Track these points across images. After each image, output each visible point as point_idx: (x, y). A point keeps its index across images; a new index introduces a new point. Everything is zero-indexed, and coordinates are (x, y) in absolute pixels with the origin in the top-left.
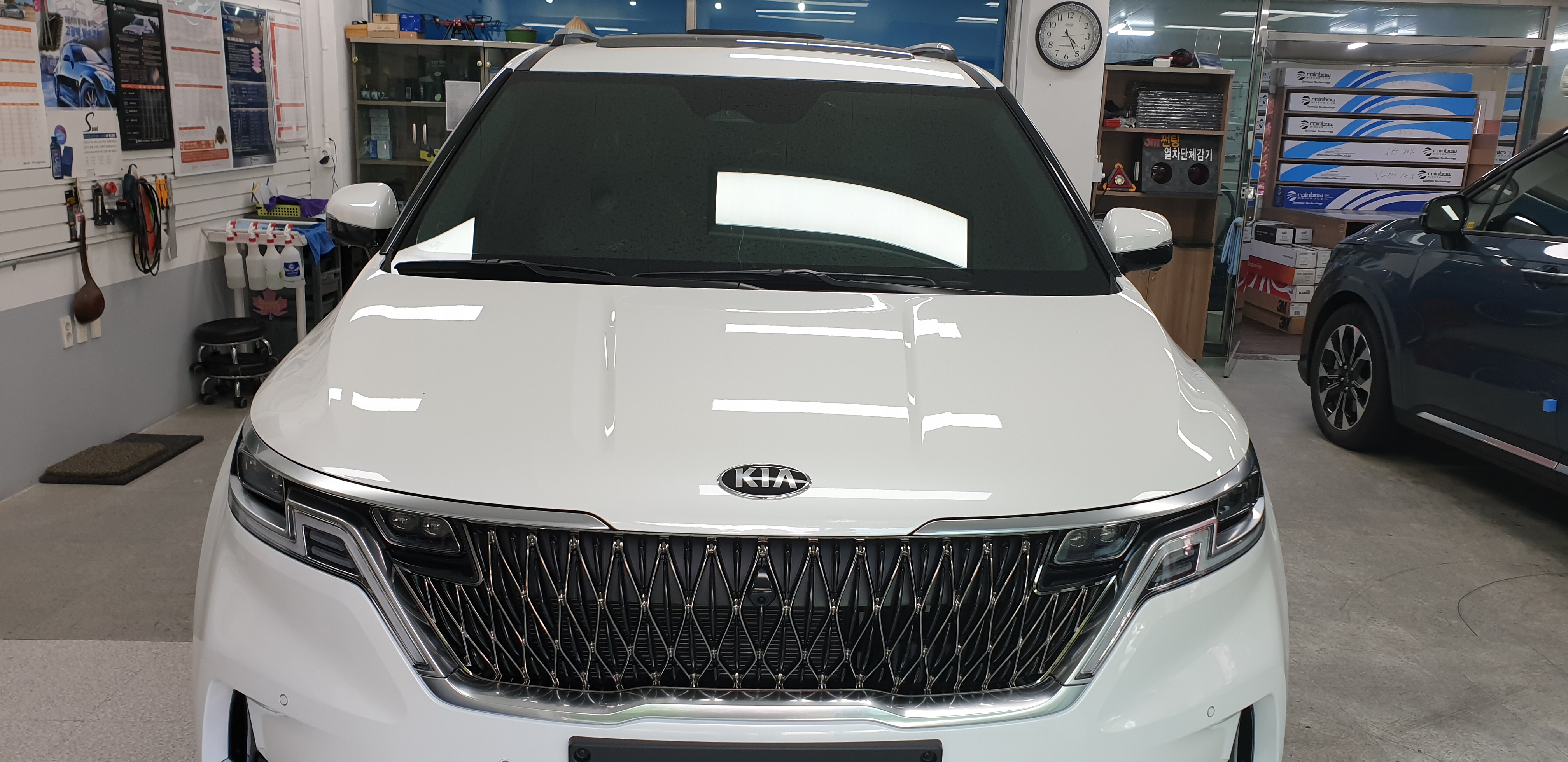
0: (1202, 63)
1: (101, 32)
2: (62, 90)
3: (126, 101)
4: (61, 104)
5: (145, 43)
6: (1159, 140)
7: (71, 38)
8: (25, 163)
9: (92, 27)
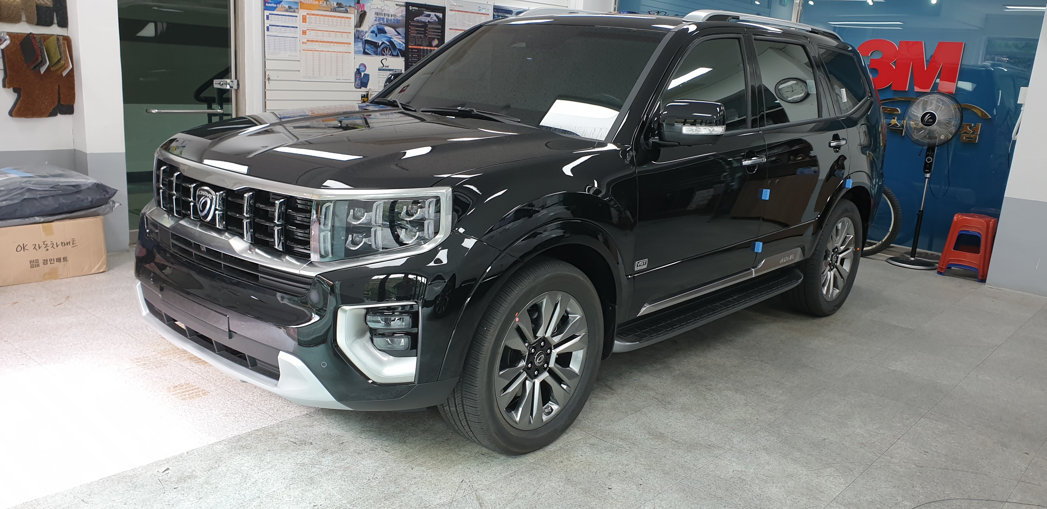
1: (399, 20)
2: (367, 46)
3: (410, 54)
4: (365, 53)
5: (429, 26)
7: (378, 23)
8: (337, 79)
9: (393, 18)
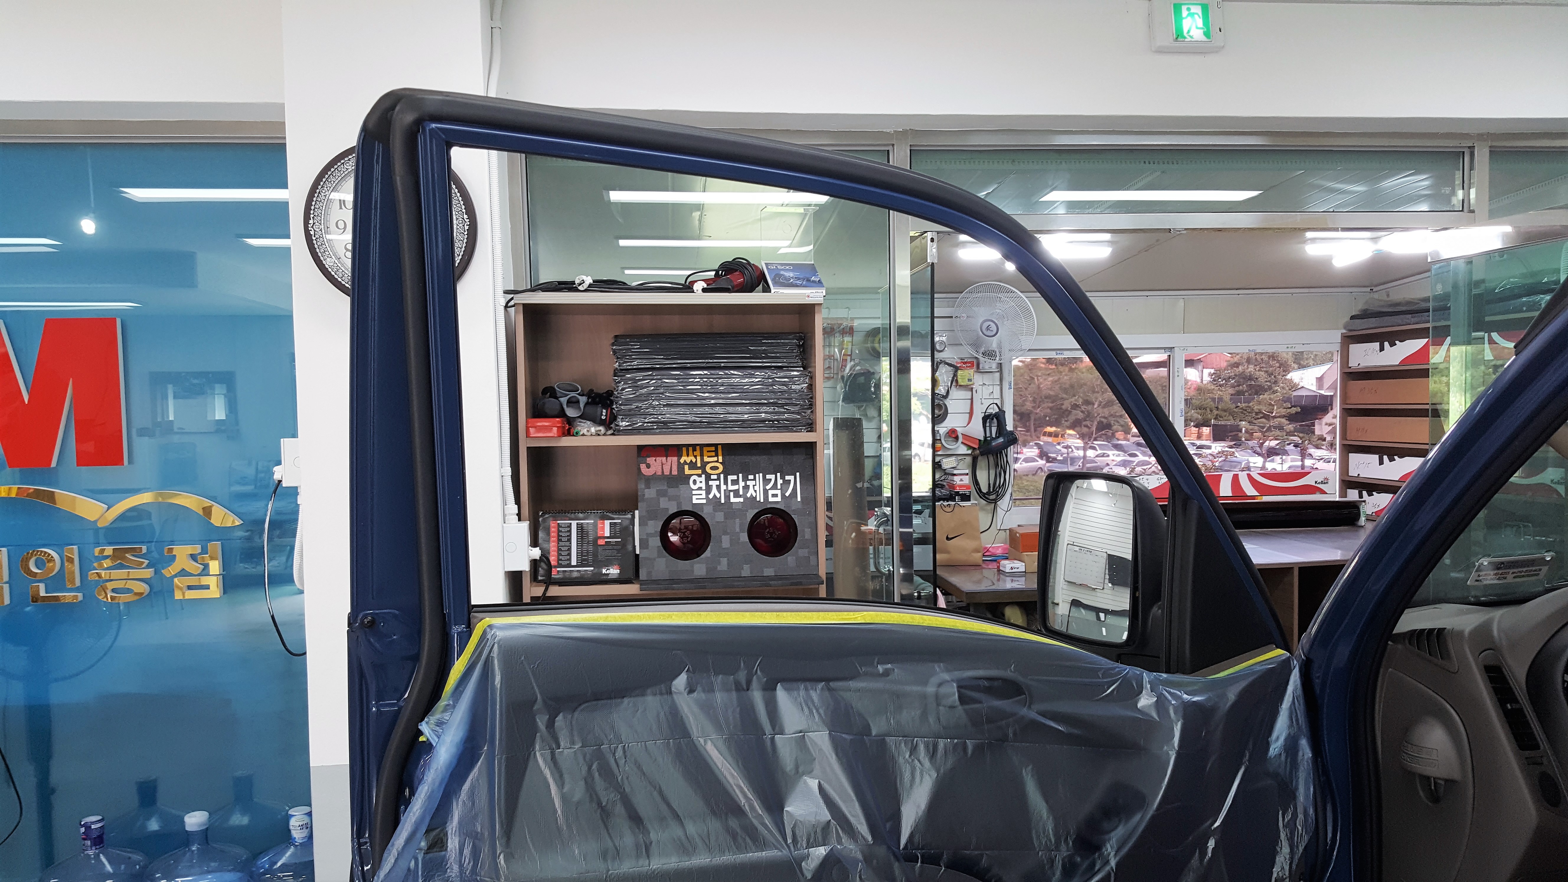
0: (778, 284)
6: (675, 459)
